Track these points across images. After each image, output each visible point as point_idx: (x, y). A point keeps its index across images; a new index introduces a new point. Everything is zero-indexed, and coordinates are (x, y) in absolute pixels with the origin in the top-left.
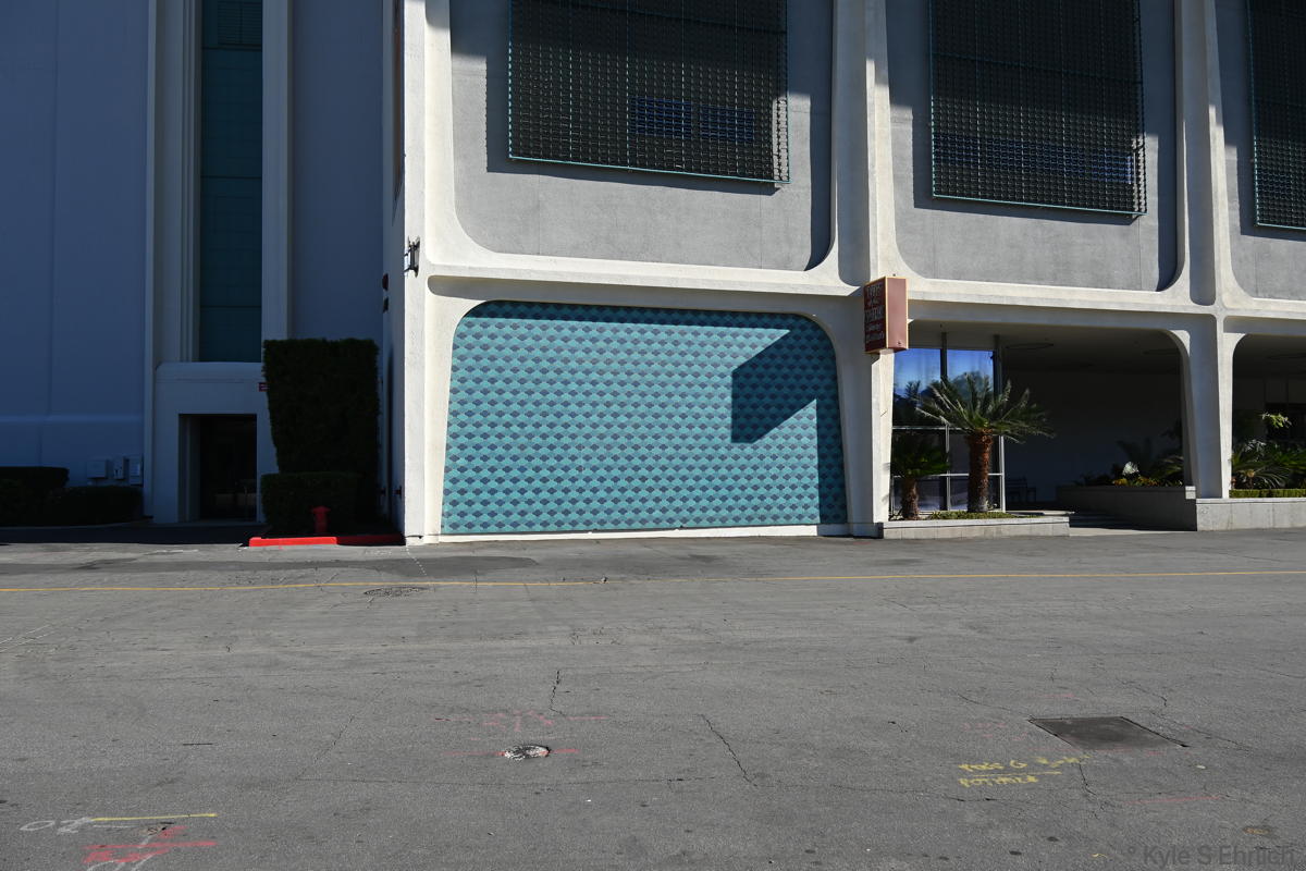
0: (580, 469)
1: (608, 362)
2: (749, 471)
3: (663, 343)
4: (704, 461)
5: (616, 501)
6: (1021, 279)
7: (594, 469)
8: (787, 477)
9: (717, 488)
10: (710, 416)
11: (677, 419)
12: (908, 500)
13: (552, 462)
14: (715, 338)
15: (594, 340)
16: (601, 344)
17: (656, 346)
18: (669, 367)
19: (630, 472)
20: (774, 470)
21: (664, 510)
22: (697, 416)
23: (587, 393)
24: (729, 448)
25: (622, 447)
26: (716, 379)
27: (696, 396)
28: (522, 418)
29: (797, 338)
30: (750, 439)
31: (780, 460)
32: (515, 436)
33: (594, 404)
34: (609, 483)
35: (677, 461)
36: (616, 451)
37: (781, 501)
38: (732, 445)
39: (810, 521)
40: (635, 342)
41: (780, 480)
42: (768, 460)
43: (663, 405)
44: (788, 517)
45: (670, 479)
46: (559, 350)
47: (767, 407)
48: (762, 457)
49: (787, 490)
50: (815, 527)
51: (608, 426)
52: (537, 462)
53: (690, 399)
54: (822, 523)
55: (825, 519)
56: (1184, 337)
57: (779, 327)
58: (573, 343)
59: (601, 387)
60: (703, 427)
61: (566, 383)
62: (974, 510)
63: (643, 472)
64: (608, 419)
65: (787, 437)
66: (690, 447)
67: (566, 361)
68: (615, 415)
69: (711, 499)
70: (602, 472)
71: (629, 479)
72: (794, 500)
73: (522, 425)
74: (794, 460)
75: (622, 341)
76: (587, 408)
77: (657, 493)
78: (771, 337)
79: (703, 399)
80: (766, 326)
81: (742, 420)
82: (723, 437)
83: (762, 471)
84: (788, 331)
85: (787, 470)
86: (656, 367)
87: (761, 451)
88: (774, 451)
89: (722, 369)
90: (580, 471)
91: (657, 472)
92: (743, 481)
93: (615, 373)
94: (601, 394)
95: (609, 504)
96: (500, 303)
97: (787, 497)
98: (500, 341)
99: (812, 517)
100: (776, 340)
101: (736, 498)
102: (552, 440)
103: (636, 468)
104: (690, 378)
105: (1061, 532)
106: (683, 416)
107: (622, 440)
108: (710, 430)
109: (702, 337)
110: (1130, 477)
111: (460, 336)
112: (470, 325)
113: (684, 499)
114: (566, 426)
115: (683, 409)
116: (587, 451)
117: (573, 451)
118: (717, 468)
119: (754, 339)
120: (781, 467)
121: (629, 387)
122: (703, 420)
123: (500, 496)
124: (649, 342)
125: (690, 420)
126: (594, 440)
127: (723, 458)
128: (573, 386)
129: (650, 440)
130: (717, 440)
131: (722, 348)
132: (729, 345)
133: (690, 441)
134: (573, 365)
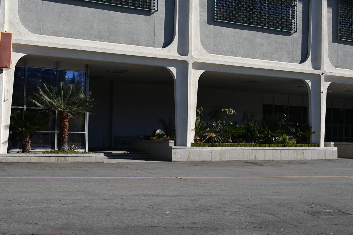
6: (90, 37)
12: (24, 143)
56: (174, 70)
62: (61, 149)
105: (100, 161)
110: (160, 136)
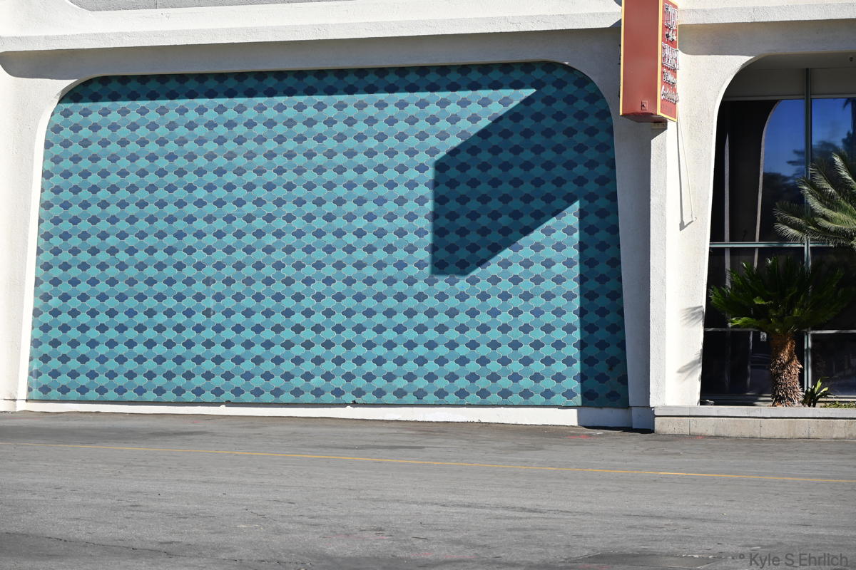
0: (208, 313)
1: (250, 155)
2: (462, 318)
3: (330, 122)
4: (390, 302)
5: (258, 360)
7: (228, 313)
8: (526, 329)
9: (410, 345)
10: (401, 233)
11: (350, 239)
13: (170, 303)
14: (412, 110)
15: (230, 125)
16: (240, 130)
17: (320, 128)
18: (340, 159)
19: (278, 318)
20: (505, 318)
21: (328, 376)
22: (380, 233)
23: (220, 203)
24: (430, 282)
25: (269, 281)
26: (412, 174)
27: (380, 201)
28: (131, 241)
29: (549, 101)
30: (463, 268)
31: (516, 302)
32: (122, 266)
33: (229, 219)
34: (248, 334)
35: (349, 303)
36: (259, 287)
37: (516, 367)
38: (436, 277)
39: (564, 401)
40: (290, 123)
41: (515, 334)
42: (494, 302)
43: (329, 218)
44: (526, 394)
45: (339, 329)
46: (182, 142)
47: (495, 215)
48: (484, 296)
49: (526, 350)
50: (574, 411)
51: (249, 250)
52: (150, 303)
53: (370, 207)
54: (584, 404)
55: (589, 398)
57: (517, 85)
58: (201, 131)
59: (240, 193)
60: (390, 249)
61: (190, 188)
63: (298, 318)
64: (249, 239)
65: (527, 264)
66: (370, 281)
67: (191, 157)
68: (259, 234)
69: (400, 361)
70: (239, 318)
71: (278, 329)
72: (538, 367)
73: (131, 251)
74: (538, 302)
75: (270, 124)
76: (220, 224)
77: (318, 350)
78: (504, 102)
79: (391, 207)
80: (496, 86)
81: (452, 238)
82: (420, 265)
83: (483, 318)
84: (533, 91)
85: (526, 318)
86: (320, 159)
87: (483, 286)
88: (505, 286)
89: (423, 158)
90: (209, 316)
91: (318, 318)
92: (452, 334)
93: (260, 171)
94: (239, 203)
95: (248, 366)
96: (105, 80)
97: (526, 361)
98: (105, 133)
99: (569, 394)
100: (511, 106)
101: (441, 361)
102: (170, 271)
103: (288, 313)
104: (370, 175)
106: (360, 233)
107: (269, 271)
108: (400, 254)
109: (391, 110)
111: (55, 129)
112: (66, 114)
113: (359, 361)
114: (190, 250)
115: (360, 223)
116: (219, 287)
117: (199, 287)
118: (410, 313)
119: (474, 108)
120: (516, 312)
121: (280, 192)
122: (391, 238)
123: (102, 350)
124: (310, 123)
125: (370, 239)
126: (229, 271)
127: (421, 297)
128: (200, 193)
129: (309, 271)
130: (411, 270)
131: (422, 125)
132: (433, 120)
133: (370, 271)
134: (201, 162)
